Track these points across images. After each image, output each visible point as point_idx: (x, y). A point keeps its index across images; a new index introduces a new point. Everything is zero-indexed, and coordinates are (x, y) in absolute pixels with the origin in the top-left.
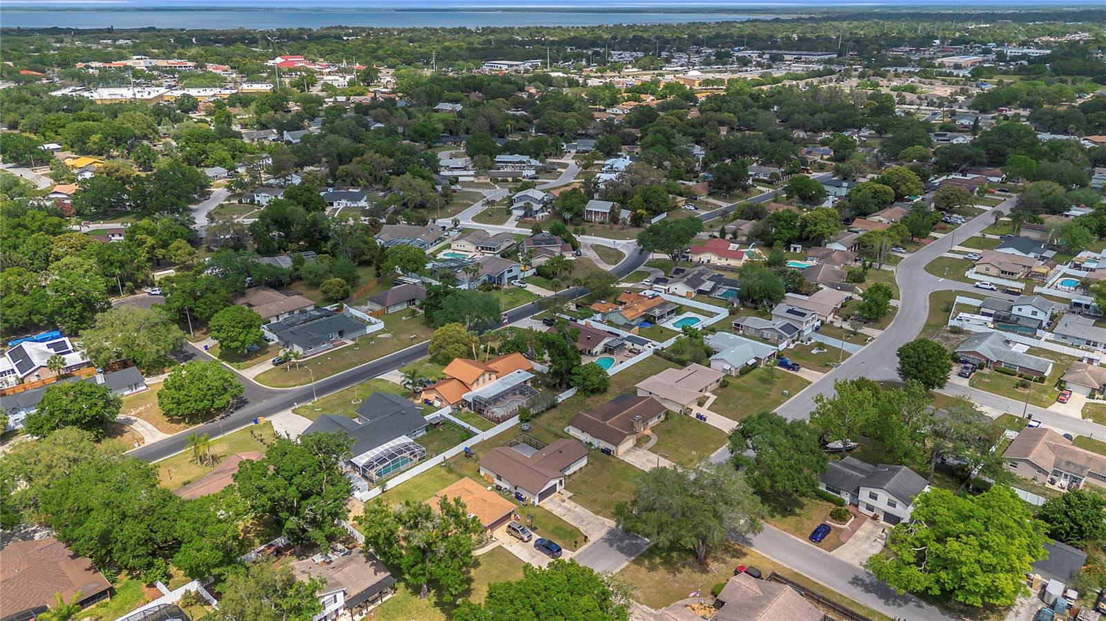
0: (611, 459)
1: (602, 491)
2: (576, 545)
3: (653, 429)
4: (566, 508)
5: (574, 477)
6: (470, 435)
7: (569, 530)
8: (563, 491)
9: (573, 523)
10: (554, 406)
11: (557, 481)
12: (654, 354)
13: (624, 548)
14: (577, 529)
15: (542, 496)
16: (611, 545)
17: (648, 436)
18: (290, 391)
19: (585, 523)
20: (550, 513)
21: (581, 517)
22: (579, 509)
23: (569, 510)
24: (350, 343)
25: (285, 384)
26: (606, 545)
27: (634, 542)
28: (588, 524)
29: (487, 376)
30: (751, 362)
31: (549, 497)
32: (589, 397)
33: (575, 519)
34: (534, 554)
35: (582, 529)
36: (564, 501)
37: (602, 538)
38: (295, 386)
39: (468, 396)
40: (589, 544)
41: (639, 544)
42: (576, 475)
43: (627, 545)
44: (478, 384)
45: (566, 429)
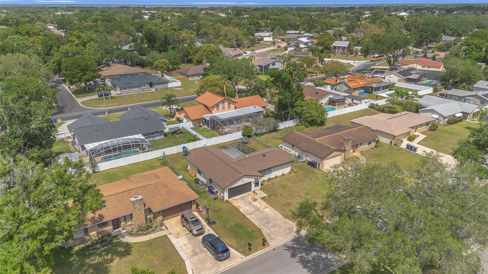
0: (316, 170)
1: (299, 196)
2: (249, 248)
3: (362, 153)
4: (255, 207)
5: (274, 181)
6: (195, 139)
7: (249, 230)
8: (259, 192)
9: (257, 223)
10: (275, 130)
11: (252, 180)
12: (369, 107)
13: (309, 261)
14: (260, 230)
15: (234, 192)
16: (293, 255)
17: (357, 157)
18: (96, 109)
19: (270, 225)
20: (236, 209)
21: (268, 218)
22: (269, 210)
23: (258, 209)
24: (154, 90)
25: (96, 106)
26: (288, 254)
27: (324, 256)
28: (274, 226)
29: (226, 104)
30: (459, 115)
31: (242, 195)
32: (307, 127)
33: (259, 219)
34: (198, 251)
35: (265, 231)
36: (255, 200)
37: (285, 245)
38: (102, 107)
39: (207, 116)
40: (267, 249)
41: (330, 260)
42: (277, 179)
43: (314, 258)
44: (218, 109)
45: (280, 146)
